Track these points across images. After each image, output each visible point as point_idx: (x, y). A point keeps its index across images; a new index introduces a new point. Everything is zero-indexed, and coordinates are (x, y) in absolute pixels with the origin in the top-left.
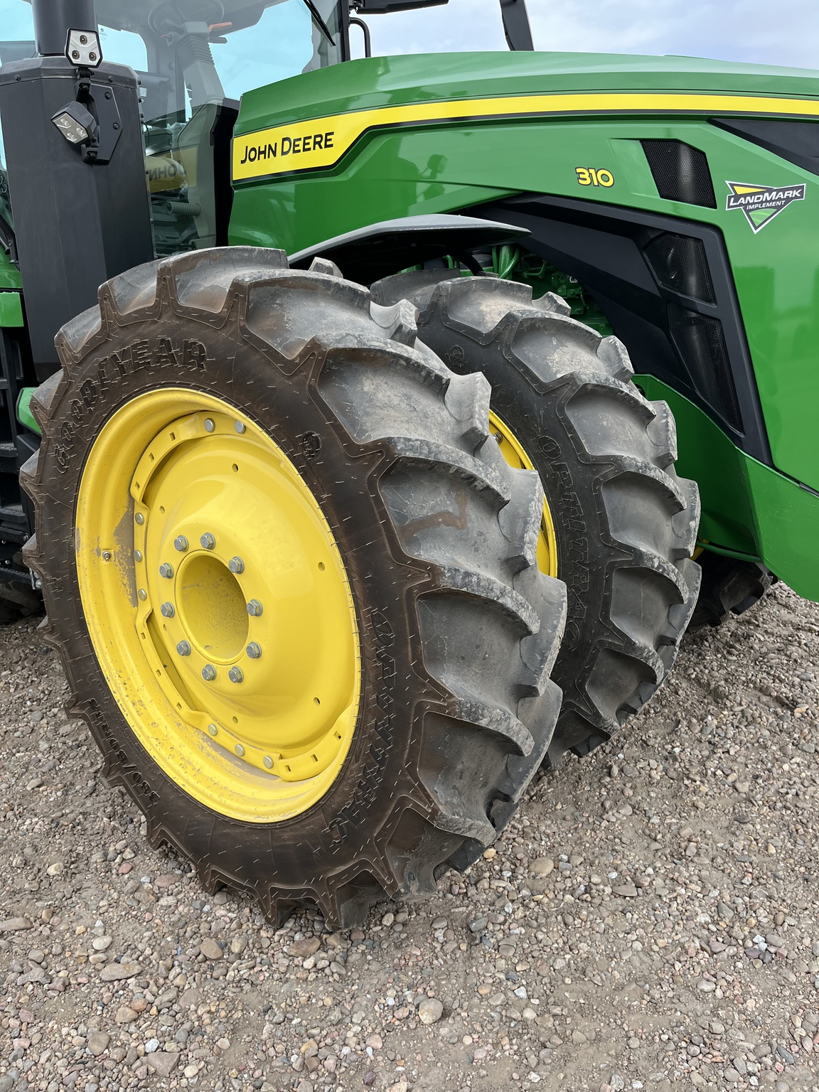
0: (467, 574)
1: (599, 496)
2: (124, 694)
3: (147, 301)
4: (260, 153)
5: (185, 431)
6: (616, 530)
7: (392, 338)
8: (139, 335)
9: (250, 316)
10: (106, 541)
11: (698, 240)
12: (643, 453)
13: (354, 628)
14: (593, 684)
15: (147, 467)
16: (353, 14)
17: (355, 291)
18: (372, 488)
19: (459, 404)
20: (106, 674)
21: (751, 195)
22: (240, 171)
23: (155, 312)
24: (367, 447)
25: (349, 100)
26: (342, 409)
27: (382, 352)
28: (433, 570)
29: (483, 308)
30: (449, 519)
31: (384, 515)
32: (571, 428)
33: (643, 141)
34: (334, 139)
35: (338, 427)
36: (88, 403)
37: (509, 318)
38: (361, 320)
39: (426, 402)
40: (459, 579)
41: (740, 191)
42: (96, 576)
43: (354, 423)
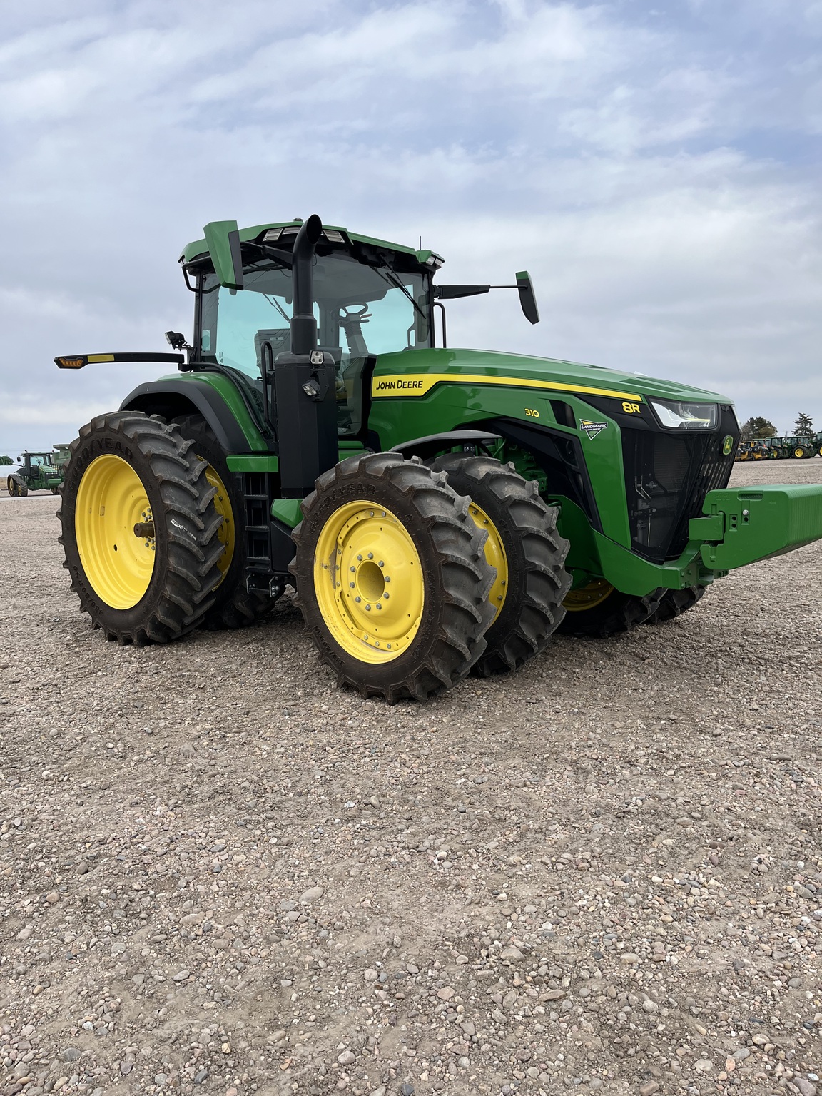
0: (457, 557)
1: (521, 543)
2: (330, 623)
3: (355, 470)
4: (387, 386)
5: (362, 517)
6: (528, 556)
7: (437, 485)
8: (350, 482)
9: (391, 478)
10: (326, 561)
11: (571, 441)
12: (540, 526)
13: (422, 579)
14: (522, 621)
15: (345, 531)
16: (436, 300)
17: (426, 470)
18: (429, 531)
19: (458, 506)
20: (323, 615)
21: (589, 425)
22: (376, 393)
23: (357, 474)
24: (427, 519)
25: (428, 368)
26: (420, 508)
27: (433, 490)
28: (446, 556)
29: (479, 469)
30: (452, 541)
31: (432, 540)
32: (511, 517)
33: (550, 400)
34: (423, 384)
35: (418, 513)
36: (326, 505)
37: (488, 474)
38: (428, 479)
39: (448, 506)
40: (454, 559)
41: (585, 423)
42: (321, 575)
43: (424, 512)
